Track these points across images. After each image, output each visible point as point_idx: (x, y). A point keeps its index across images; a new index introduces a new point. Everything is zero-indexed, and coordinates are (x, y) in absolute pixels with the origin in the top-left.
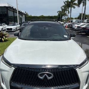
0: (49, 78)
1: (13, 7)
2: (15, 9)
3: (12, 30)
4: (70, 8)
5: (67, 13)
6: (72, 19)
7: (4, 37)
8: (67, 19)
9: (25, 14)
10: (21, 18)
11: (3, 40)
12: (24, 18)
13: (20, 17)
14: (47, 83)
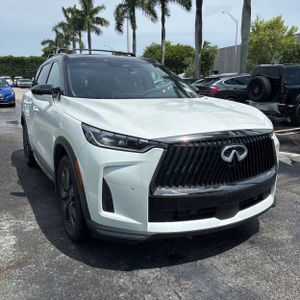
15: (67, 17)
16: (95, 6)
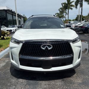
0: (49, 49)
1: (11, 10)
2: (14, 12)
3: (12, 31)
4: (67, 10)
5: (65, 15)
6: (70, 20)
7: (6, 35)
8: (65, 21)
9: (23, 17)
10: (20, 21)
11: (5, 38)
12: (23, 21)
13: (19, 19)
14: (48, 54)
15: (62, 6)
16: (71, 1)
